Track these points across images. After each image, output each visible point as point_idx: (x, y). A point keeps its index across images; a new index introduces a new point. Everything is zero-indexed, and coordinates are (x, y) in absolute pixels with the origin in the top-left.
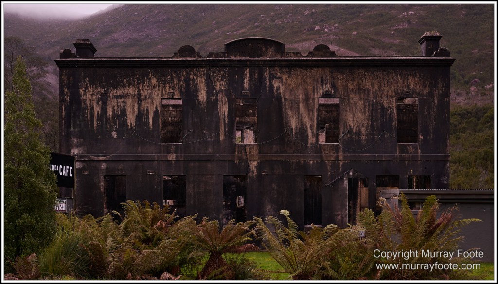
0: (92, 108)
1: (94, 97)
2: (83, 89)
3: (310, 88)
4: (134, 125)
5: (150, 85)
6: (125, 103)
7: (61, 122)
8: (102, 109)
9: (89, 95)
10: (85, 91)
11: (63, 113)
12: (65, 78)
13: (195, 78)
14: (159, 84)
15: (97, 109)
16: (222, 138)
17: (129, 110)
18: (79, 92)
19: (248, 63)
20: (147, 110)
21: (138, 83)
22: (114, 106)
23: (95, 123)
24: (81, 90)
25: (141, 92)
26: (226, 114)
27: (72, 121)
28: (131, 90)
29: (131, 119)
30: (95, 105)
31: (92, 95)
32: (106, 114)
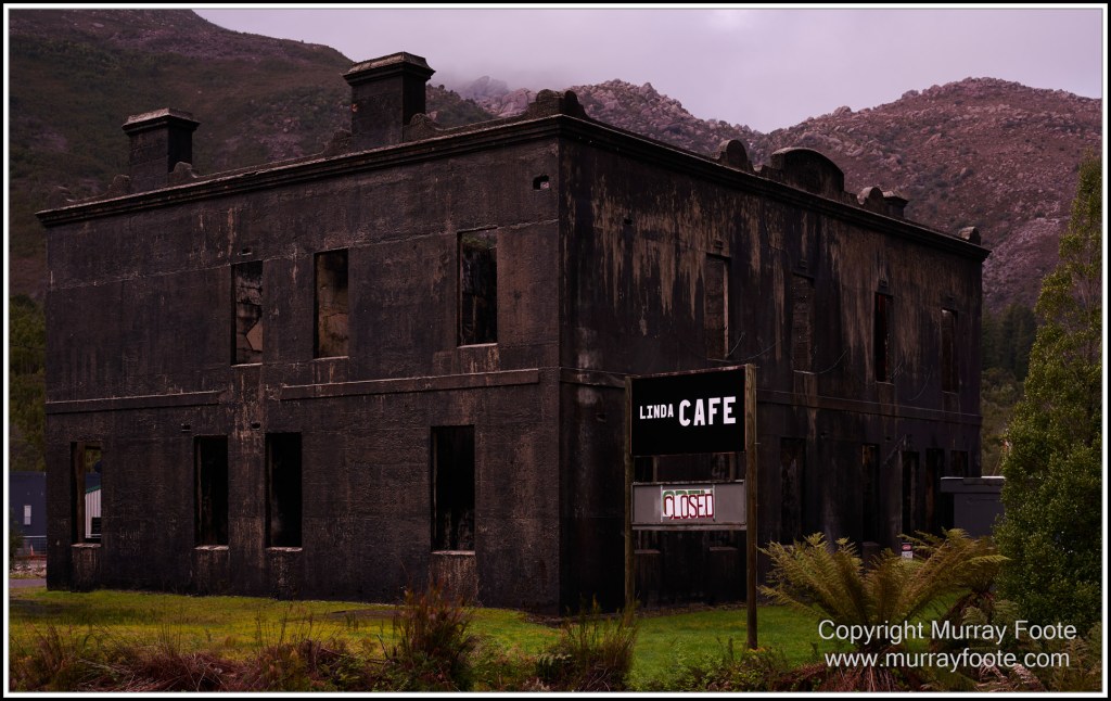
0: (611, 254)
1: (615, 228)
2: (598, 203)
3: (867, 269)
4: (670, 307)
5: (691, 218)
6: (658, 251)
7: (561, 279)
8: (625, 257)
9: (606, 219)
10: (599, 207)
11: (565, 258)
12: (568, 165)
13: (747, 216)
14: (703, 218)
15: (618, 259)
16: (778, 356)
17: (663, 269)
18: (590, 208)
19: (811, 202)
20: (688, 273)
21: (677, 210)
22: (642, 257)
23: (616, 293)
24: (594, 205)
25: (680, 231)
26: (783, 304)
27: (579, 281)
28: (666, 224)
29: (666, 291)
30: (615, 246)
31: (611, 221)
32: (632, 274)
